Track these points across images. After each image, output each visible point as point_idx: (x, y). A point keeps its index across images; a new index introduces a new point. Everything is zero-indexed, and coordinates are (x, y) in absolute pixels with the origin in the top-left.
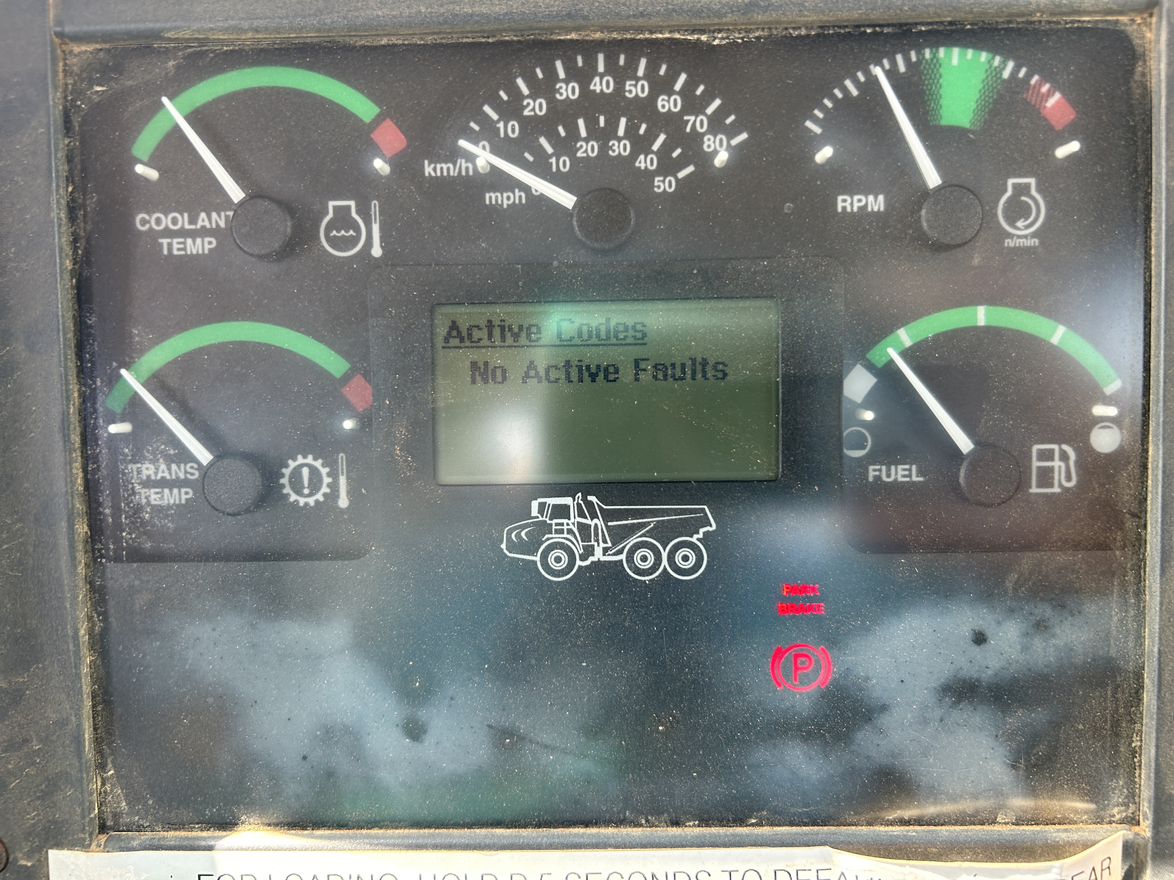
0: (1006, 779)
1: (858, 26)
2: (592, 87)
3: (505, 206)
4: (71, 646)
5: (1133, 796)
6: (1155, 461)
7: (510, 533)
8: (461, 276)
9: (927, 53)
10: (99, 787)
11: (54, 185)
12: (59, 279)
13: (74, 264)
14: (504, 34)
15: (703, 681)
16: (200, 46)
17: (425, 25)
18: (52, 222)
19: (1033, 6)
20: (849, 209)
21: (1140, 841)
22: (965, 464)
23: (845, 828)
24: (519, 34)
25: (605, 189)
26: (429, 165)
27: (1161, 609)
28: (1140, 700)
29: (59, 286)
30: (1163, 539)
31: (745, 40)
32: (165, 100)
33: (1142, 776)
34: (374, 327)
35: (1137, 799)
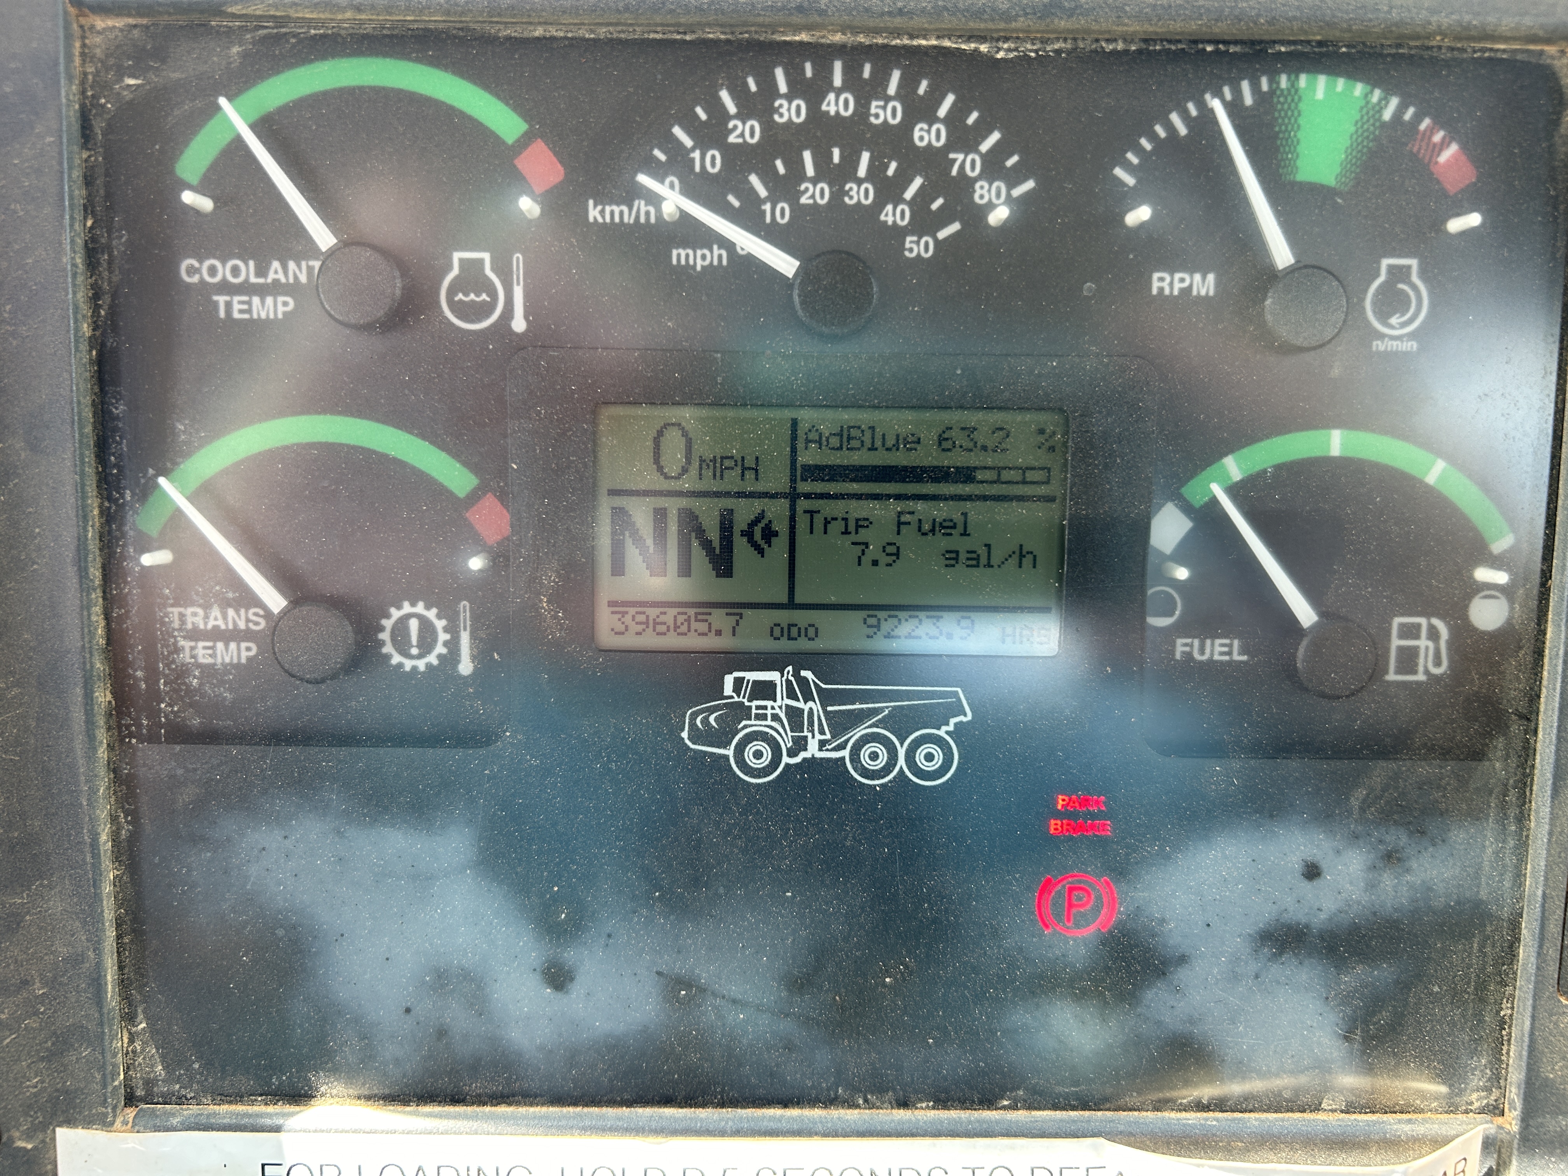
0: (1335, 1054)
1: (1195, 42)
2: (824, 107)
3: (699, 268)
4: (89, 859)
5: (1498, 1079)
6: (1555, 647)
7: (694, 716)
8: (638, 366)
9: (1284, 81)
10: (125, 1045)
11: (67, 217)
12: (73, 350)
13: (94, 330)
14: (708, 30)
15: (948, 920)
16: (276, 27)
17: (598, 13)
18: (65, 270)
19: (1433, 27)
20: (1167, 292)
21: (1503, 1136)
22: (1305, 643)
23: (1125, 1113)
24: (728, 30)
25: (840, 252)
26: (595, 206)
27: (1549, 840)
28: (1514, 956)
29: (73, 361)
30: (1558, 750)
31: (1040, 53)
32: (223, 101)
33: (1511, 1054)
34: (515, 432)
35: (1502, 1082)
